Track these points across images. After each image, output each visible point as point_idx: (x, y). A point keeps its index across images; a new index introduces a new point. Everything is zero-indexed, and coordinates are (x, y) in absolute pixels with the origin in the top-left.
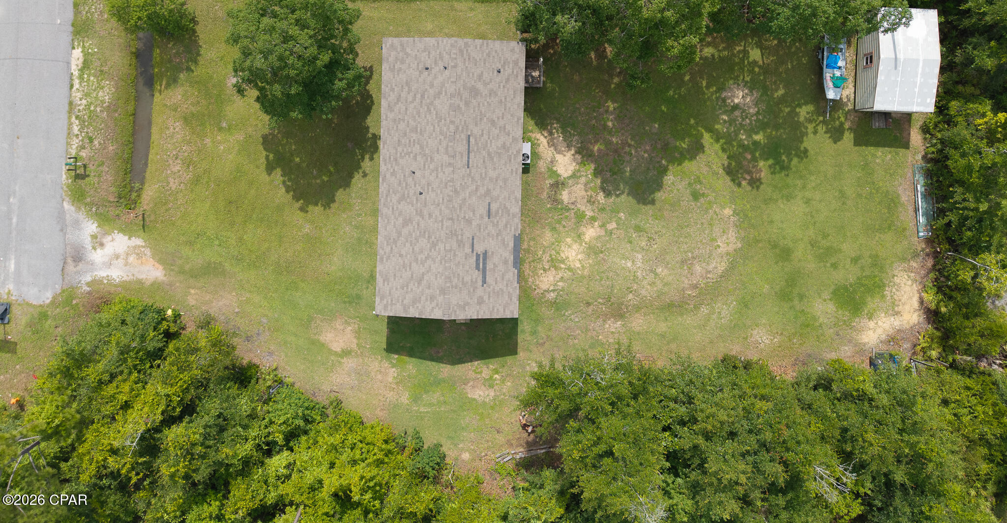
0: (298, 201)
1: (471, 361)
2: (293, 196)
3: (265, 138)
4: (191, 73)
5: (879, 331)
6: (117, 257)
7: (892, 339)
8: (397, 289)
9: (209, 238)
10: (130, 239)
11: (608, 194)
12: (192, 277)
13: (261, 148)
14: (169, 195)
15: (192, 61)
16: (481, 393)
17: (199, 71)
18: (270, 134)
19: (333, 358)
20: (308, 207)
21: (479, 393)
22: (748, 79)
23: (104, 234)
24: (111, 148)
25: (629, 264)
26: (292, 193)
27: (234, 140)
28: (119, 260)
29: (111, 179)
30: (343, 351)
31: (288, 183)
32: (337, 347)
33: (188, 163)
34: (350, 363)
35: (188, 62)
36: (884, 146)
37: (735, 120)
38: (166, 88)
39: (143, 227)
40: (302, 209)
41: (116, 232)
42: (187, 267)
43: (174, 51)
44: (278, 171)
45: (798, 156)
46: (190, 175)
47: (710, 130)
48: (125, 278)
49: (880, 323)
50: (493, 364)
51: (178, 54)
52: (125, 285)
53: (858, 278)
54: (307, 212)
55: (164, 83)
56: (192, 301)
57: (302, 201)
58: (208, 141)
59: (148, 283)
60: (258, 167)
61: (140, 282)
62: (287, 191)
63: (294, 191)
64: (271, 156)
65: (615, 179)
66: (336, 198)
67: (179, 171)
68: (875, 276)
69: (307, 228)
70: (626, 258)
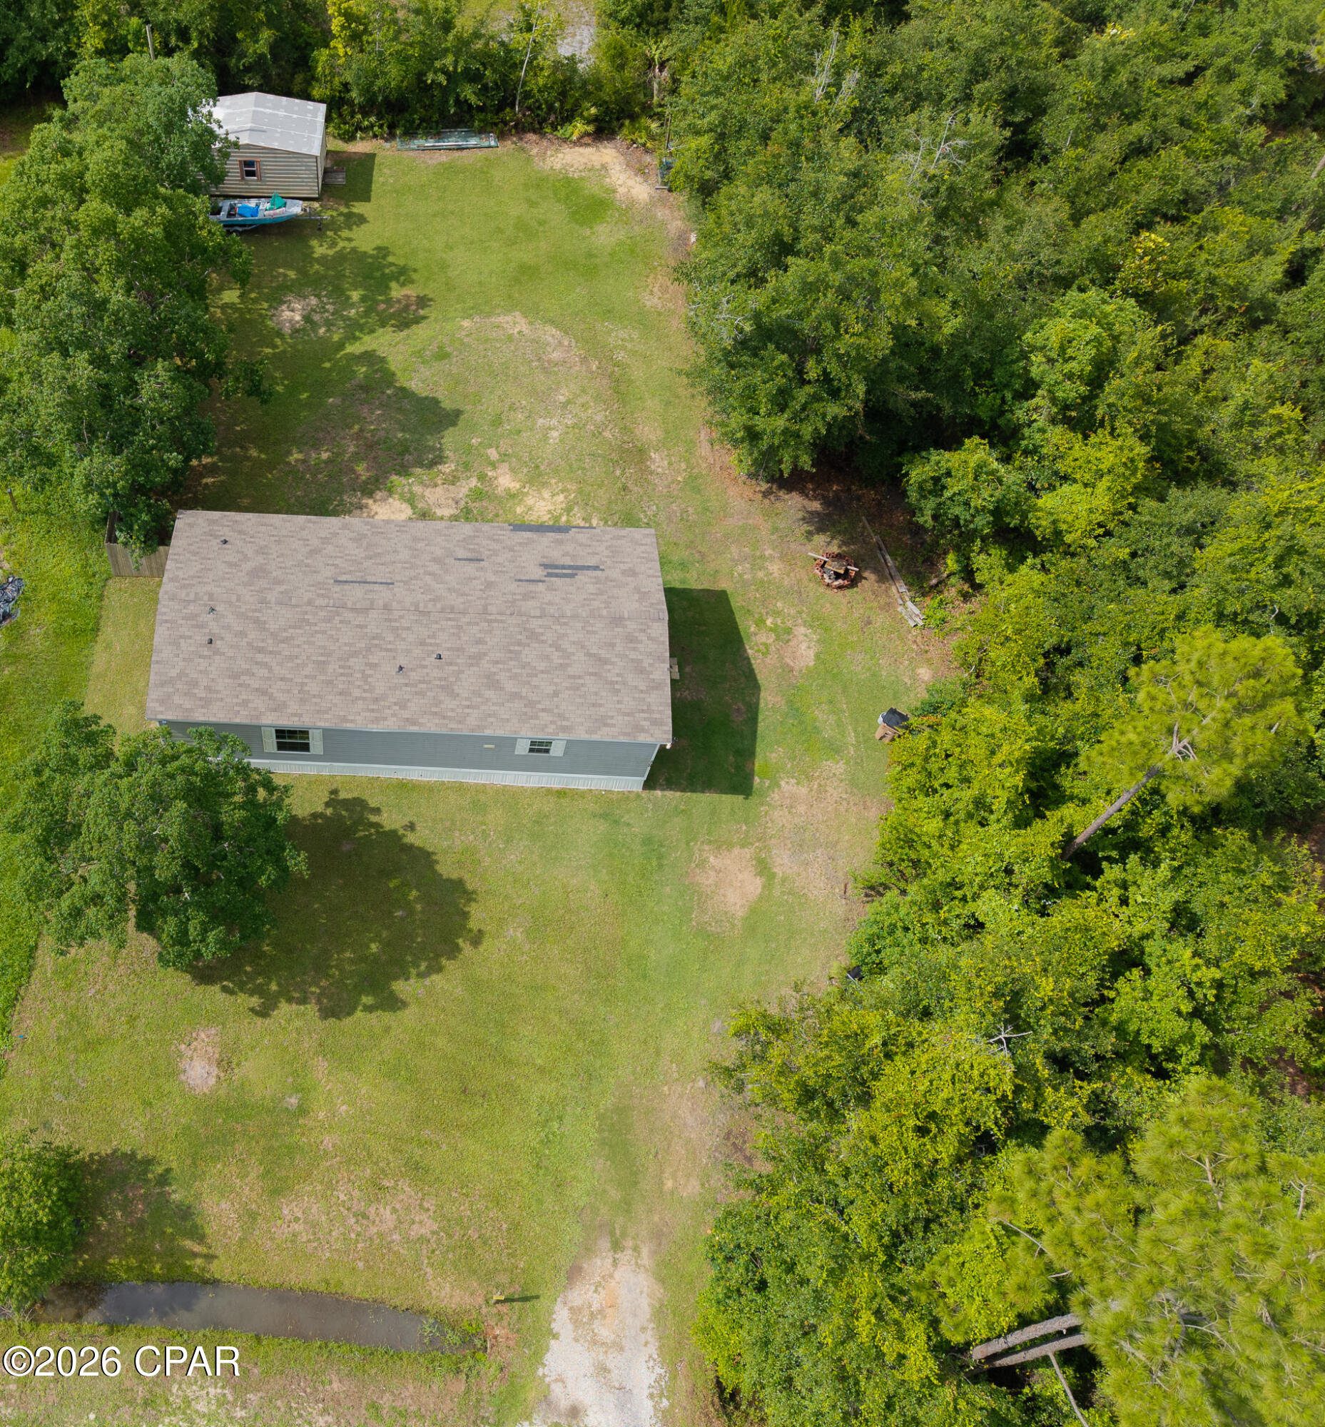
0: (458, 949)
1: (748, 659)
2: (448, 959)
3: (327, 1013)
4: (173, 1174)
5: (630, 183)
6: (603, 1370)
7: (641, 171)
8: (619, 702)
9: (547, 1142)
10: (555, 1336)
11: (439, 460)
12: (636, 1183)
13: (347, 1022)
14: (450, 1236)
15: (145, 1172)
16: (804, 646)
17: (170, 1158)
18: (319, 1002)
19: (776, 892)
20: (470, 930)
21: (805, 650)
22: (265, 305)
23: (549, 1404)
24: (336, 1385)
25: (555, 434)
26: (444, 961)
27: (328, 1081)
28: (610, 1365)
29: (411, 1387)
30: (760, 874)
31: (423, 968)
32: (754, 886)
33: (377, 1190)
34: (783, 862)
35: (147, 1181)
36: (371, 175)
37: (327, 320)
38: (201, 1239)
39: (525, 1299)
40: (477, 940)
41: (540, 1372)
42: (615, 1194)
43: (119, 1214)
44: (399, 987)
45: (384, 257)
46: (404, 1185)
47: (341, 346)
48: (652, 1349)
49: (620, 182)
50: (747, 626)
51: (125, 1206)
52: (672, 1352)
53: (559, 201)
54: (480, 931)
55: (188, 1244)
56: (692, 1188)
57: (460, 941)
58: (328, 1141)
59: (659, 1292)
60: (387, 1029)
61: (659, 1314)
62: (440, 969)
63: (438, 956)
64: (367, 1000)
65: (415, 449)
66: (454, 876)
67: (394, 1210)
68: (554, 186)
69: (516, 933)
70: (545, 438)
